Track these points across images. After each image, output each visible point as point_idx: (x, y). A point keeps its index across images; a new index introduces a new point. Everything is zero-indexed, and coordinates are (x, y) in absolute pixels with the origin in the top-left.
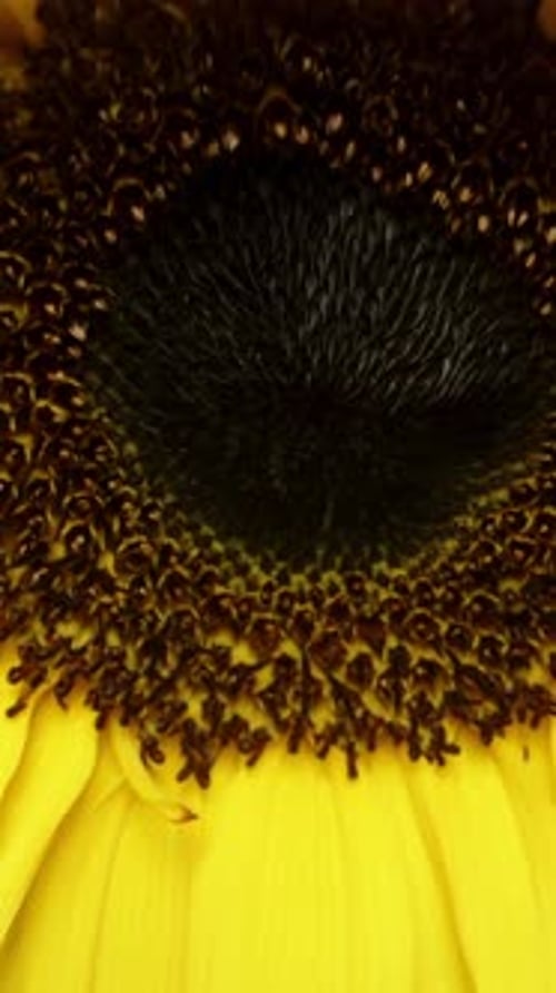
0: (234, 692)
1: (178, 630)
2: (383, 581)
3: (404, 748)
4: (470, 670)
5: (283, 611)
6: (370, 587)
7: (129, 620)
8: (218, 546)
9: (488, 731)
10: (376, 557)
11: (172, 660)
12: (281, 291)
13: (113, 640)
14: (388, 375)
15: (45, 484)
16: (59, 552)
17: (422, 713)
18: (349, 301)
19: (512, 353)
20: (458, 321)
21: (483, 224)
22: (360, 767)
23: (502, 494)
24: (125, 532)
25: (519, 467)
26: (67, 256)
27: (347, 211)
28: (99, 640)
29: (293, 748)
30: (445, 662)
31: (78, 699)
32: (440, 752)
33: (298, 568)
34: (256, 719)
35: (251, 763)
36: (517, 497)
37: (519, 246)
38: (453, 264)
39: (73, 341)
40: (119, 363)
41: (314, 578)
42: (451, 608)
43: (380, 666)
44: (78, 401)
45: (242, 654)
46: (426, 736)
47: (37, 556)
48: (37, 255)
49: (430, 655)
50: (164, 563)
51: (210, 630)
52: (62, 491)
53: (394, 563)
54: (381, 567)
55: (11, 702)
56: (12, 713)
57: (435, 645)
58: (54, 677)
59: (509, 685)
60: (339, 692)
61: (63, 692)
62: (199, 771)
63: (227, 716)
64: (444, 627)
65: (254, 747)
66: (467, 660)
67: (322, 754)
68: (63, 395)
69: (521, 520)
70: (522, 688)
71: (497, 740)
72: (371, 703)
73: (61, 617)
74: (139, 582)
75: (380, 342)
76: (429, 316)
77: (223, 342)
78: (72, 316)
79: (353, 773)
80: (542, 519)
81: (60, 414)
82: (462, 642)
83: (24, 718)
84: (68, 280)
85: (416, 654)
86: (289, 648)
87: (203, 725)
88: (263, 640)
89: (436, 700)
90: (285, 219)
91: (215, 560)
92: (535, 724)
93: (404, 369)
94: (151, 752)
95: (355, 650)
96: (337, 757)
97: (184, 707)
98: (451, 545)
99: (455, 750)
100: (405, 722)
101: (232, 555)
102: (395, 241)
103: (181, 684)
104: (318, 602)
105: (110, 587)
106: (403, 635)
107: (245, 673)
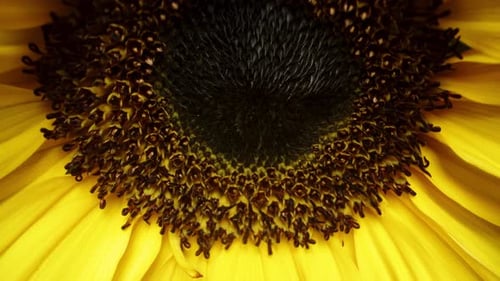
0: (220, 218)
1: (197, 192)
2: (283, 171)
3: (292, 242)
4: (320, 209)
5: (241, 184)
6: (277, 173)
7: (174, 188)
8: (213, 156)
9: (327, 234)
10: (280, 161)
11: (193, 204)
12: (240, 45)
13: (168, 196)
14: (286, 84)
15: (137, 130)
16: (144, 159)
17: (300, 227)
18: (271, 49)
19: (341, 73)
20: (317, 59)
21: (332, 11)
22: (273, 250)
23: (334, 135)
24: (173, 151)
25: (341, 123)
26: (145, 27)
27: (269, 8)
28: (162, 196)
29: (245, 242)
30: (309, 205)
31: (154, 221)
32: (307, 242)
33: (247, 166)
34: (229, 229)
35: (227, 248)
36: (341, 136)
37: (348, 23)
38: (316, 33)
39: (148, 66)
40: (169, 77)
41: (254, 170)
42: (312, 183)
43: (282, 207)
44: (149, 93)
45: (224, 202)
46: (301, 235)
47: (134, 161)
48: (129, 26)
49: (303, 202)
50: (190, 164)
51: (210, 192)
52: (145, 133)
53: (287, 164)
54: (282, 165)
55: (124, 223)
56: (124, 228)
57: (305, 198)
58: (144, 211)
59: (336, 215)
60: (264, 218)
61: (147, 218)
62: (205, 252)
63: (217, 228)
64: (309, 191)
65: (228, 241)
66: (318, 205)
67: (258, 244)
68: (144, 90)
69: (343, 146)
70: (341, 216)
71: (331, 237)
72: (278, 223)
73: (146, 186)
74: (179, 172)
75: (283, 68)
76: (305, 57)
77: (215, 68)
78: (147, 54)
79: (270, 253)
80: (352, 145)
81: (142, 98)
82: (317, 197)
83: (129, 230)
84: (144, 38)
85: (297, 202)
86: (243, 199)
87: (206, 232)
88: (232, 196)
89: (305, 221)
90: (242, 12)
91: (212, 162)
92: (347, 232)
93: (293, 80)
94: (184, 243)
95: (271, 200)
96: (264, 245)
97: (198, 225)
98: (312, 156)
99: (313, 242)
100: (292, 230)
101: (219, 160)
102: (291, 23)
103: (197, 214)
104: (256, 181)
105: (166, 174)
106: (291, 194)
107: (225, 210)
